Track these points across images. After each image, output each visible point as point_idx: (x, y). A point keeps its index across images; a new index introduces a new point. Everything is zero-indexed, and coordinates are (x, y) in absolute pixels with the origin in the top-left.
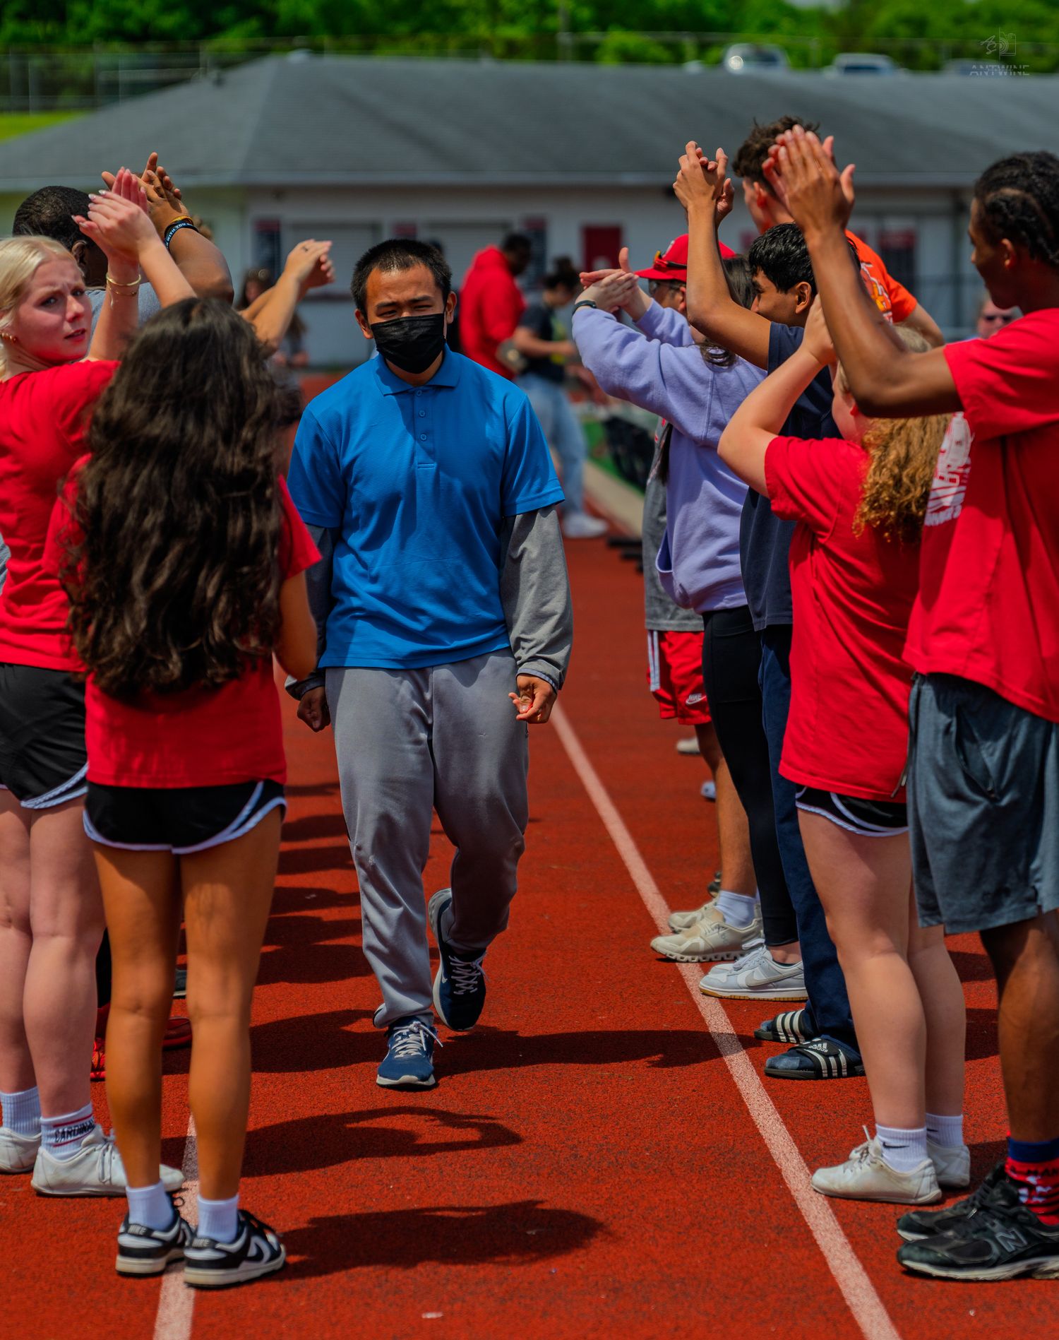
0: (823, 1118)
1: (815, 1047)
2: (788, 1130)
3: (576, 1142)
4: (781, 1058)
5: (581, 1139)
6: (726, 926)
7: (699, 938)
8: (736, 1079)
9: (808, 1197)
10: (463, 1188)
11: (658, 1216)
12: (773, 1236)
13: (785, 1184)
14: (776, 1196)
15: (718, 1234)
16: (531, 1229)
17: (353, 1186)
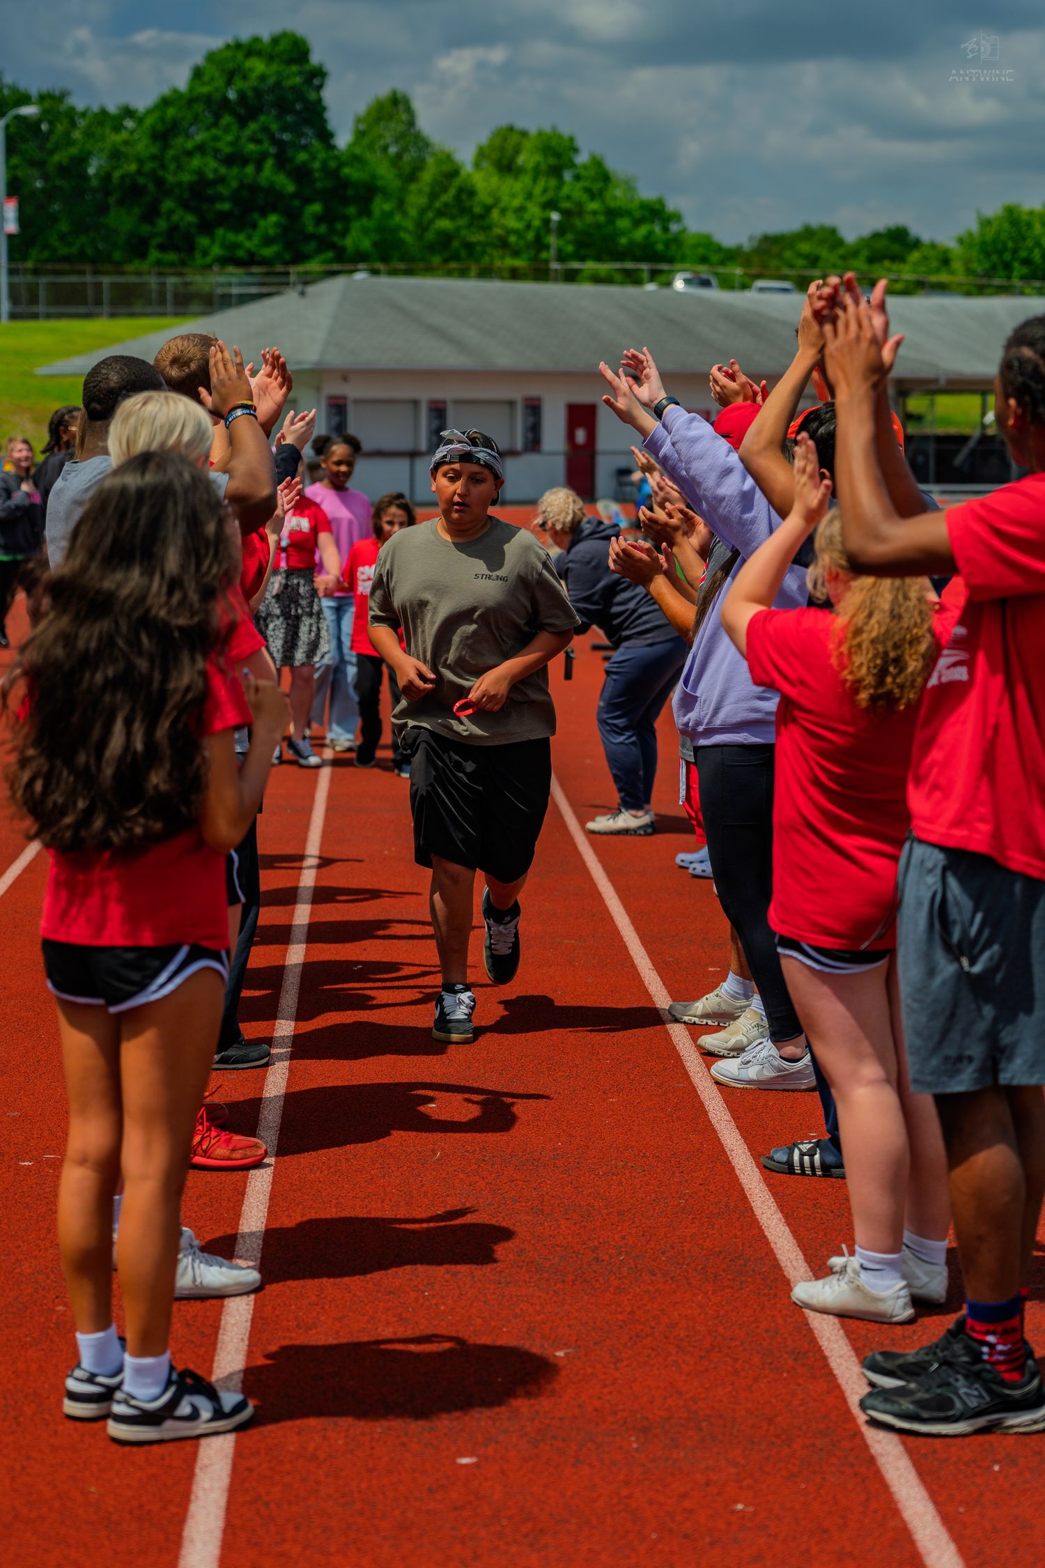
0: (822, 1219)
2: (792, 1233)
3: (597, 1244)
5: (601, 1240)
8: (738, 1172)
10: (493, 1297)
11: (679, 1335)
12: (790, 1362)
14: (789, 1313)
15: (738, 1359)
16: (560, 1349)
17: (390, 1292)
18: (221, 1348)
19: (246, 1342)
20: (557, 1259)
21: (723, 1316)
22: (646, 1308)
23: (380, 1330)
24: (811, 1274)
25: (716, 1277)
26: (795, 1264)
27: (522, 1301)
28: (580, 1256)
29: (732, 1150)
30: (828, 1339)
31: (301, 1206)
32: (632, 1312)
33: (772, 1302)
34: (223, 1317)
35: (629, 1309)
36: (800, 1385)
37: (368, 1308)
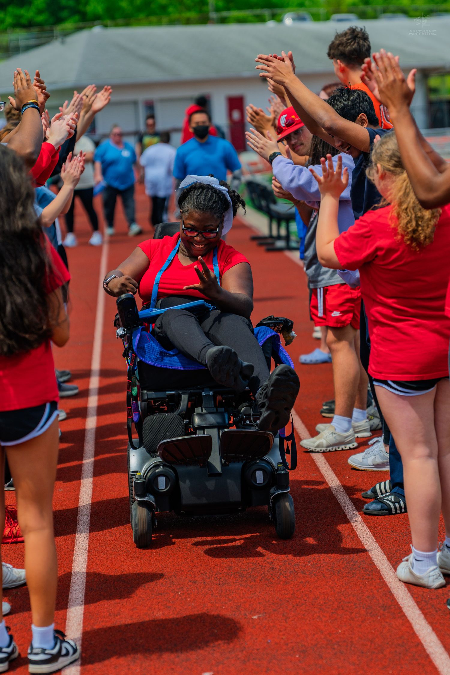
0: (396, 538)
1: (388, 498)
2: (380, 546)
3: (272, 560)
4: (372, 504)
5: (274, 558)
6: (336, 433)
7: (323, 439)
9: (396, 586)
10: (216, 592)
11: (320, 603)
12: (382, 611)
13: (383, 579)
14: (379, 587)
15: (353, 612)
16: (255, 615)
17: (159, 594)
18: (68, 629)
19: (82, 625)
20: (250, 570)
21: (343, 591)
22: (301, 591)
23: (155, 613)
24: (391, 566)
25: (339, 572)
26: (382, 562)
27: (233, 593)
28: (263, 568)
29: (345, 507)
30: (402, 598)
31: (106, 554)
32: (294, 593)
33: (371, 582)
34: (67, 614)
35: (292, 592)
36: (387, 622)
37: (147, 603)
